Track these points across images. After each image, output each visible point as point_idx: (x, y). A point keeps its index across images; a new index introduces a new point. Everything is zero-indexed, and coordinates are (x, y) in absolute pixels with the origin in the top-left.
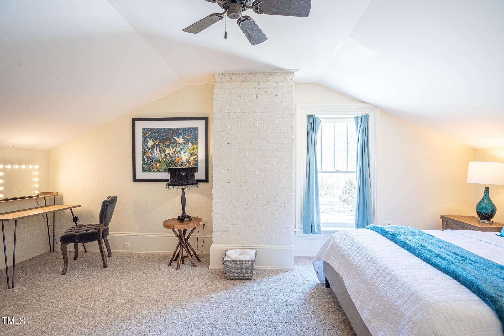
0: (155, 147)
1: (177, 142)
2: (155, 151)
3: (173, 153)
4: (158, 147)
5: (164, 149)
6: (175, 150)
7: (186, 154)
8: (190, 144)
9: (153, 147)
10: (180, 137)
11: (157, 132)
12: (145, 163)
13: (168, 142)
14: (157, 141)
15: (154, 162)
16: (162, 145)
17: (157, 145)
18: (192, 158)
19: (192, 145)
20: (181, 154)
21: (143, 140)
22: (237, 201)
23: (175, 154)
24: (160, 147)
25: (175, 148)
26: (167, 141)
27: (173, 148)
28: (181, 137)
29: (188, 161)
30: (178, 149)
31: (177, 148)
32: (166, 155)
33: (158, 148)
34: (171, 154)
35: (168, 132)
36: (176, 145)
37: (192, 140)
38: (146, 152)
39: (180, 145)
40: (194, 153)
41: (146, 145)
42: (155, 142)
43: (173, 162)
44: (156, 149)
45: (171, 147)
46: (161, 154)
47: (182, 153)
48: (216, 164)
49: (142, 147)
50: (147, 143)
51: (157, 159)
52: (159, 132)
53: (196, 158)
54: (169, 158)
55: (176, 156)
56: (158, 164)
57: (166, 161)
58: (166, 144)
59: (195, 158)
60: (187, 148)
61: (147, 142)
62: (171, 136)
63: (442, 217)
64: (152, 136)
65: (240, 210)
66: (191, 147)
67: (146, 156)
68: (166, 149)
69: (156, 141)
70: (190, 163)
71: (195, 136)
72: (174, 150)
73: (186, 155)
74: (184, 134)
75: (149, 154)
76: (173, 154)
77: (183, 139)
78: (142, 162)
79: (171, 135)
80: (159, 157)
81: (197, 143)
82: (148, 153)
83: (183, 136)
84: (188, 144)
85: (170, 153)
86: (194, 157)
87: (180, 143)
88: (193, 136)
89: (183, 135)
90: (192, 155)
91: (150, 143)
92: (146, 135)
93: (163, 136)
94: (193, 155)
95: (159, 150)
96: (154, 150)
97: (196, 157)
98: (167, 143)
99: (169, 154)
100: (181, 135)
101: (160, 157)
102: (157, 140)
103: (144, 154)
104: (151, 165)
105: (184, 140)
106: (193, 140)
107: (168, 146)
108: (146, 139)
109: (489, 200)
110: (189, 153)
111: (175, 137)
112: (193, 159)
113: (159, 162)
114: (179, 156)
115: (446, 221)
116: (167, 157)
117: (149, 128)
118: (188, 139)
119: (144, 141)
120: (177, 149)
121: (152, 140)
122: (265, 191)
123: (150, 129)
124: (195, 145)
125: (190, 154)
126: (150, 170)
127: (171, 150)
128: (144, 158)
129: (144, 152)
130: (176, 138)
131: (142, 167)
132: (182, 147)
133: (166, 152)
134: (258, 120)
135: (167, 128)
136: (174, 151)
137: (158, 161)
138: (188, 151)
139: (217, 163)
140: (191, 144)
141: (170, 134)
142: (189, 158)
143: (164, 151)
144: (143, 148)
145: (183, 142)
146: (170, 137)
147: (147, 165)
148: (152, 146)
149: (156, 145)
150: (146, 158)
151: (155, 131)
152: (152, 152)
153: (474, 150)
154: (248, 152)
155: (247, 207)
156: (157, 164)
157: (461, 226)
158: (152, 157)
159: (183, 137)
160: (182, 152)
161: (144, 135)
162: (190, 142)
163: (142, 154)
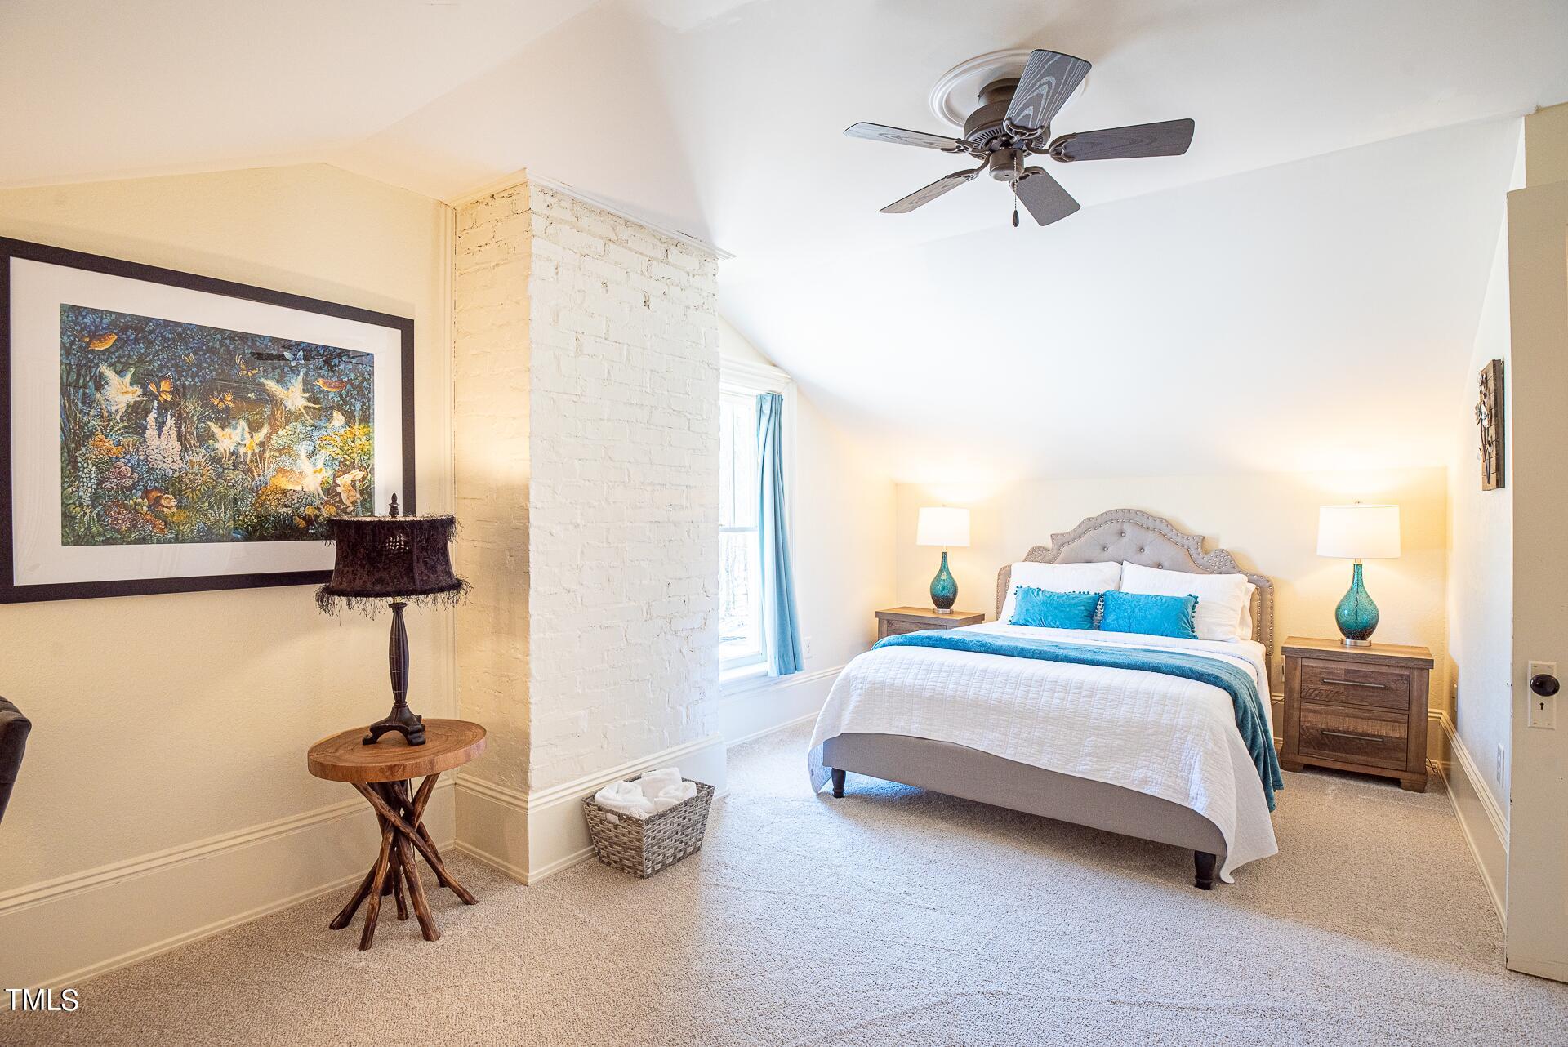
0: (152, 417)
1: (273, 401)
2: (151, 433)
3: (257, 450)
4: (172, 416)
5: (208, 429)
6: (268, 436)
7: (321, 458)
8: (338, 419)
9: (136, 413)
10: (293, 381)
11: (164, 338)
12: (85, 495)
13: (228, 398)
14: (165, 386)
15: (146, 493)
16: (191, 407)
17: (164, 407)
18: (345, 480)
19: (348, 423)
20: (296, 457)
21: (67, 369)
22: (598, 628)
23: (267, 455)
24: (180, 419)
25: (265, 430)
26: (223, 390)
27: (254, 428)
28: (297, 383)
29: (330, 491)
30: (283, 436)
31: (274, 429)
32: (216, 460)
33: (170, 421)
34: (245, 455)
35: (228, 351)
36: (273, 414)
37: (346, 403)
38: (91, 434)
39: (291, 417)
40: (355, 460)
41: (88, 401)
42: (152, 388)
43: (257, 492)
44: (160, 425)
45: (242, 423)
46: (186, 450)
47: (303, 455)
48: (539, 505)
49: (63, 407)
50: (99, 387)
51: (165, 478)
52: (174, 340)
53: (364, 478)
54: (230, 475)
55: (274, 466)
56: (168, 502)
57: (214, 487)
58: (213, 407)
59: (359, 477)
60: (323, 432)
61: (100, 383)
62: (242, 371)
63: (878, 614)
64: (129, 357)
65: (608, 656)
66: (342, 431)
67: (89, 455)
68: (215, 428)
69: (158, 386)
70: (341, 501)
71: (359, 387)
72: (260, 436)
73: (320, 465)
74: (309, 370)
75: (109, 445)
76: (254, 455)
77: (307, 395)
78: (63, 489)
79: (243, 366)
80: (176, 467)
81: (366, 418)
82: (104, 445)
83: (305, 382)
84: (330, 419)
85: (242, 450)
86: (357, 474)
87: (293, 409)
88: (351, 384)
89: (306, 374)
90: (346, 467)
91: (120, 392)
92: (92, 346)
93: (200, 368)
94: (352, 466)
95: (179, 432)
96: (145, 429)
97: (362, 474)
98: (222, 400)
99: (232, 454)
100: (295, 371)
101: (179, 464)
102: (163, 378)
103: (77, 449)
104: (126, 507)
105: (308, 399)
106: (353, 400)
107: (225, 418)
108: (90, 365)
109: (949, 574)
110: (333, 454)
111: (263, 380)
112: (353, 484)
113: (178, 494)
114: (288, 467)
115: (888, 621)
116: (220, 470)
117: (111, 313)
118: (331, 395)
119: (73, 375)
120: (274, 436)
121: (128, 377)
122: (665, 588)
123: (117, 319)
124: (361, 426)
125: (337, 462)
126: (117, 531)
127: (247, 436)
128: (75, 467)
129: (74, 438)
130: (271, 385)
131: (65, 515)
132: (299, 426)
133: (217, 445)
134: (649, 373)
135: (222, 331)
136: (262, 444)
137: (174, 485)
138: (328, 447)
139: (543, 502)
140: (342, 418)
141: (238, 359)
142: (335, 476)
143: (205, 438)
144: (67, 415)
145: (306, 407)
146: (239, 374)
147: (94, 507)
148: (128, 406)
149: (155, 405)
150: (89, 472)
151: (152, 332)
152: (130, 440)
153: (896, 485)
154: (626, 470)
155: (625, 642)
156: (163, 502)
157: (921, 623)
158: (133, 467)
159: (307, 386)
160: (303, 449)
161: (72, 343)
162: (340, 409)
163: (65, 446)
